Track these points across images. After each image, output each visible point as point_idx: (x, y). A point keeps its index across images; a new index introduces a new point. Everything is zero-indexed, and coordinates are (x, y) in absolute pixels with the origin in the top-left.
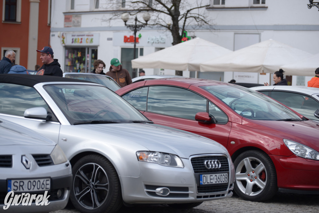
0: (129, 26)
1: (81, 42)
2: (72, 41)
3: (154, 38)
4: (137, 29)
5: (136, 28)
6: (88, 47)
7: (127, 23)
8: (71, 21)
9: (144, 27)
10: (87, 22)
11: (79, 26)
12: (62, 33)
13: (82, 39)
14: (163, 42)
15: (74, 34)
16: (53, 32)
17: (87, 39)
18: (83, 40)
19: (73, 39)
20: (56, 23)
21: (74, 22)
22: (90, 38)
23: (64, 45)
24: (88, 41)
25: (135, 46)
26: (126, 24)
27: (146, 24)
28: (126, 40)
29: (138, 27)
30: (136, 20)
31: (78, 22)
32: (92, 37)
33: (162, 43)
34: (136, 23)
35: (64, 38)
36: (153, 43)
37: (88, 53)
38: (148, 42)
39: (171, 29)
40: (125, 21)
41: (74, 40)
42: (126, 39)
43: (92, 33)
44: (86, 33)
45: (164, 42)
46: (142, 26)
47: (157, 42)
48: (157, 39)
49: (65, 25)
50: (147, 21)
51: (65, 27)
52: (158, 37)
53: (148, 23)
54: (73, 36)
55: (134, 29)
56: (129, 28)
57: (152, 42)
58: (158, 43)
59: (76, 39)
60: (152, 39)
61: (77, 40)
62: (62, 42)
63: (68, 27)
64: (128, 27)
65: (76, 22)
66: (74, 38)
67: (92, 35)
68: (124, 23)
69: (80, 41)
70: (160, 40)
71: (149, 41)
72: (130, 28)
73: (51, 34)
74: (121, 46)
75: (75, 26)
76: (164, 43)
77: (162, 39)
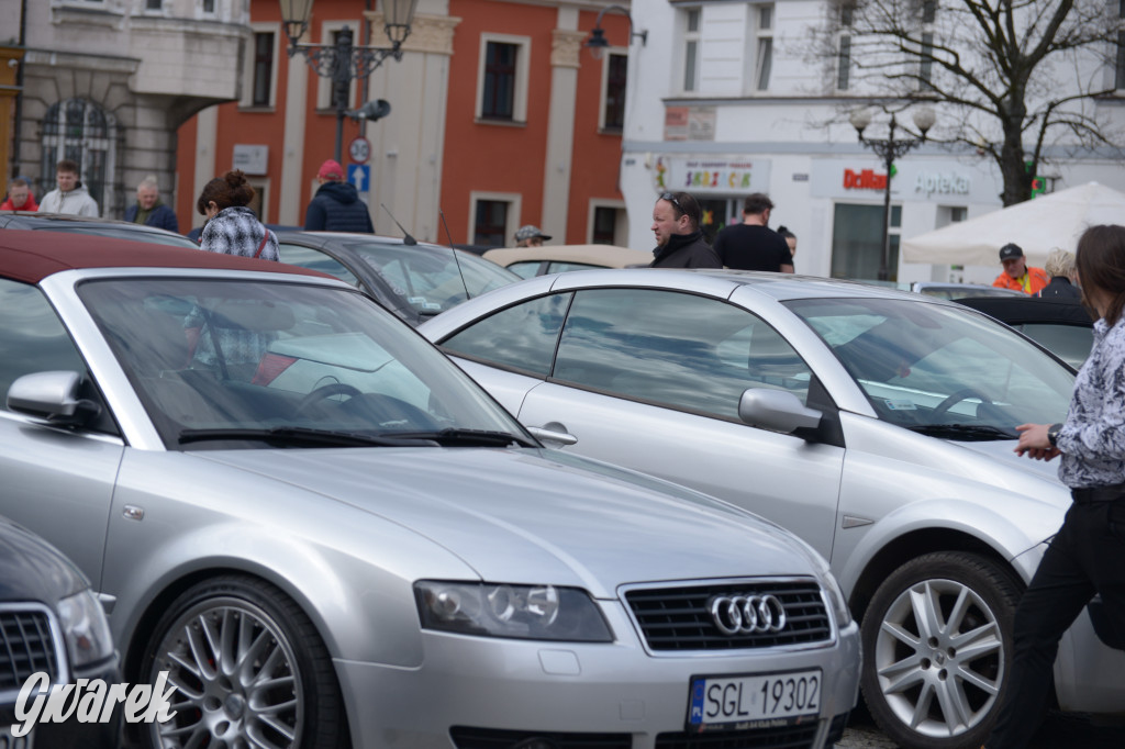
0: (873, 143)
1: (715, 183)
2: (685, 179)
3: (937, 178)
4: (895, 151)
5: (891, 150)
6: (735, 199)
7: (867, 134)
8: (684, 123)
9: (916, 146)
10: (732, 126)
11: (710, 137)
12: (656, 156)
13: (716, 175)
14: (961, 190)
15: (693, 161)
16: (630, 152)
17: (733, 175)
18: (719, 179)
19: (689, 175)
20: (641, 129)
21: (694, 127)
22: (741, 172)
23: (661, 190)
24: (735, 180)
25: (887, 199)
26: (861, 138)
27: (923, 139)
28: (851, 180)
29: (898, 147)
30: (893, 125)
31: (706, 127)
32: (747, 171)
33: (959, 193)
34: (892, 135)
35: (662, 171)
36: (934, 191)
37: (734, 215)
38: (918, 189)
39: (999, 153)
40: (860, 130)
41: (693, 177)
42: (849, 179)
43: (748, 158)
44: (731, 158)
45: (965, 189)
46: (909, 144)
47: (944, 190)
48: (945, 181)
49: (666, 133)
50: (924, 130)
51: (667, 139)
52: (948, 176)
53: (929, 134)
54: (690, 165)
55: (886, 151)
56: (870, 149)
57: (930, 188)
58: (948, 192)
59: (698, 175)
60: (930, 182)
61: (702, 178)
62: (657, 183)
63: (675, 139)
64: (867, 145)
65: (700, 127)
66: (694, 170)
67: (749, 166)
68: (856, 133)
69: (711, 180)
70: (953, 184)
71: (921, 185)
72: (874, 149)
73: (626, 157)
74: (833, 198)
75: (697, 137)
76: (966, 193)
77: (958, 181)
